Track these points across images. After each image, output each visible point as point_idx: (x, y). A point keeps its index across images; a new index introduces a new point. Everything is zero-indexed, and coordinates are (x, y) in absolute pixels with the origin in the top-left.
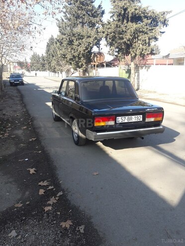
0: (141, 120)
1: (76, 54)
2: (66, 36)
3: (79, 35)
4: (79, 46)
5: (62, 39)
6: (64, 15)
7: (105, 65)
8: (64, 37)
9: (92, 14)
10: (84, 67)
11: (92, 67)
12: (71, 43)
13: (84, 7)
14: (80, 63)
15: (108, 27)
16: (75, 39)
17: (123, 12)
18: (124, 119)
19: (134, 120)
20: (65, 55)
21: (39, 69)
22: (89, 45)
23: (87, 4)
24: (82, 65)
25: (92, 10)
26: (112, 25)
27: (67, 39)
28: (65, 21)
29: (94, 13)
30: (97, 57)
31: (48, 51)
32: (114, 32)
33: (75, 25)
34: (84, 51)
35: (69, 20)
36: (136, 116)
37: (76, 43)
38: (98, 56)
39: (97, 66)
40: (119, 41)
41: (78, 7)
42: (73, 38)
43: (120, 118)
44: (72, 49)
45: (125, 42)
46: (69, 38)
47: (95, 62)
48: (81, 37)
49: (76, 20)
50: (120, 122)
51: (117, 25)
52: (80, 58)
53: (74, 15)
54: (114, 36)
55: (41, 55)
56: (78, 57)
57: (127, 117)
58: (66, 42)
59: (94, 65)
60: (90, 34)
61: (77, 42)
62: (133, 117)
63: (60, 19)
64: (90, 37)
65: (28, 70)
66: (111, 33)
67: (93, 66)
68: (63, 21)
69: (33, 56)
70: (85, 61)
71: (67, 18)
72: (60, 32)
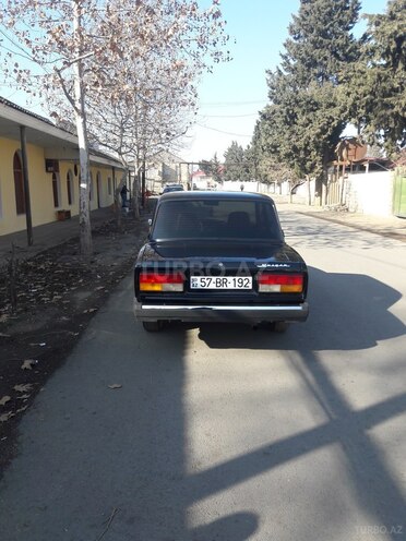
0: (250, 286)
1: (300, 144)
2: (282, 105)
3: (308, 102)
4: (307, 125)
5: (273, 113)
6: (283, 61)
7: (367, 165)
8: (277, 107)
9: (345, 55)
10: (316, 170)
11: (335, 171)
12: (291, 119)
13: (326, 41)
14: (308, 164)
15: (358, 81)
16: (300, 110)
17: (394, 46)
18: (207, 282)
19: (231, 286)
20: (275, 147)
21: (239, 177)
22: (329, 123)
23: (336, 34)
24: (313, 167)
25: (347, 45)
26: (369, 78)
27: (282, 113)
28: (285, 73)
29: (350, 51)
30: (348, 149)
31: (257, 137)
32: (372, 93)
33: (305, 81)
34: (318, 135)
35: (293, 70)
36: (237, 278)
37: (301, 120)
38: (351, 146)
39: (348, 169)
40: (383, 112)
41: (313, 42)
42: (296, 109)
43: (199, 278)
44: (293, 132)
45: (397, 113)
46: (288, 110)
47: (342, 160)
48: (313, 106)
49: (308, 71)
50: (199, 287)
51: (379, 75)
52: (308, 152)
53: (303, 60)
54: (372, 100)
55: (245, 148)
56: (305, 149)
57: (214, 278)
58: (280, 119)
59: (341, 167)
60: (335, 99)
61: (304, 118)
62: (230, 279)
63: (274, 70)
64: (335, 106)
65: (219, 180)
66: (365, 95)
67: (338, 168)
68: (280, 73)
69: (230, 150)
70: (319, 158)
71: (289, 69)
72: (271, 98)
